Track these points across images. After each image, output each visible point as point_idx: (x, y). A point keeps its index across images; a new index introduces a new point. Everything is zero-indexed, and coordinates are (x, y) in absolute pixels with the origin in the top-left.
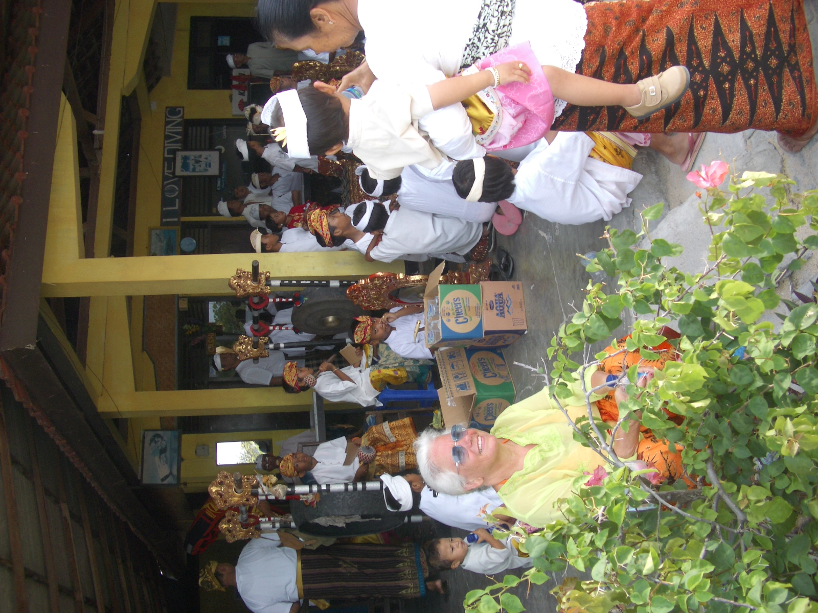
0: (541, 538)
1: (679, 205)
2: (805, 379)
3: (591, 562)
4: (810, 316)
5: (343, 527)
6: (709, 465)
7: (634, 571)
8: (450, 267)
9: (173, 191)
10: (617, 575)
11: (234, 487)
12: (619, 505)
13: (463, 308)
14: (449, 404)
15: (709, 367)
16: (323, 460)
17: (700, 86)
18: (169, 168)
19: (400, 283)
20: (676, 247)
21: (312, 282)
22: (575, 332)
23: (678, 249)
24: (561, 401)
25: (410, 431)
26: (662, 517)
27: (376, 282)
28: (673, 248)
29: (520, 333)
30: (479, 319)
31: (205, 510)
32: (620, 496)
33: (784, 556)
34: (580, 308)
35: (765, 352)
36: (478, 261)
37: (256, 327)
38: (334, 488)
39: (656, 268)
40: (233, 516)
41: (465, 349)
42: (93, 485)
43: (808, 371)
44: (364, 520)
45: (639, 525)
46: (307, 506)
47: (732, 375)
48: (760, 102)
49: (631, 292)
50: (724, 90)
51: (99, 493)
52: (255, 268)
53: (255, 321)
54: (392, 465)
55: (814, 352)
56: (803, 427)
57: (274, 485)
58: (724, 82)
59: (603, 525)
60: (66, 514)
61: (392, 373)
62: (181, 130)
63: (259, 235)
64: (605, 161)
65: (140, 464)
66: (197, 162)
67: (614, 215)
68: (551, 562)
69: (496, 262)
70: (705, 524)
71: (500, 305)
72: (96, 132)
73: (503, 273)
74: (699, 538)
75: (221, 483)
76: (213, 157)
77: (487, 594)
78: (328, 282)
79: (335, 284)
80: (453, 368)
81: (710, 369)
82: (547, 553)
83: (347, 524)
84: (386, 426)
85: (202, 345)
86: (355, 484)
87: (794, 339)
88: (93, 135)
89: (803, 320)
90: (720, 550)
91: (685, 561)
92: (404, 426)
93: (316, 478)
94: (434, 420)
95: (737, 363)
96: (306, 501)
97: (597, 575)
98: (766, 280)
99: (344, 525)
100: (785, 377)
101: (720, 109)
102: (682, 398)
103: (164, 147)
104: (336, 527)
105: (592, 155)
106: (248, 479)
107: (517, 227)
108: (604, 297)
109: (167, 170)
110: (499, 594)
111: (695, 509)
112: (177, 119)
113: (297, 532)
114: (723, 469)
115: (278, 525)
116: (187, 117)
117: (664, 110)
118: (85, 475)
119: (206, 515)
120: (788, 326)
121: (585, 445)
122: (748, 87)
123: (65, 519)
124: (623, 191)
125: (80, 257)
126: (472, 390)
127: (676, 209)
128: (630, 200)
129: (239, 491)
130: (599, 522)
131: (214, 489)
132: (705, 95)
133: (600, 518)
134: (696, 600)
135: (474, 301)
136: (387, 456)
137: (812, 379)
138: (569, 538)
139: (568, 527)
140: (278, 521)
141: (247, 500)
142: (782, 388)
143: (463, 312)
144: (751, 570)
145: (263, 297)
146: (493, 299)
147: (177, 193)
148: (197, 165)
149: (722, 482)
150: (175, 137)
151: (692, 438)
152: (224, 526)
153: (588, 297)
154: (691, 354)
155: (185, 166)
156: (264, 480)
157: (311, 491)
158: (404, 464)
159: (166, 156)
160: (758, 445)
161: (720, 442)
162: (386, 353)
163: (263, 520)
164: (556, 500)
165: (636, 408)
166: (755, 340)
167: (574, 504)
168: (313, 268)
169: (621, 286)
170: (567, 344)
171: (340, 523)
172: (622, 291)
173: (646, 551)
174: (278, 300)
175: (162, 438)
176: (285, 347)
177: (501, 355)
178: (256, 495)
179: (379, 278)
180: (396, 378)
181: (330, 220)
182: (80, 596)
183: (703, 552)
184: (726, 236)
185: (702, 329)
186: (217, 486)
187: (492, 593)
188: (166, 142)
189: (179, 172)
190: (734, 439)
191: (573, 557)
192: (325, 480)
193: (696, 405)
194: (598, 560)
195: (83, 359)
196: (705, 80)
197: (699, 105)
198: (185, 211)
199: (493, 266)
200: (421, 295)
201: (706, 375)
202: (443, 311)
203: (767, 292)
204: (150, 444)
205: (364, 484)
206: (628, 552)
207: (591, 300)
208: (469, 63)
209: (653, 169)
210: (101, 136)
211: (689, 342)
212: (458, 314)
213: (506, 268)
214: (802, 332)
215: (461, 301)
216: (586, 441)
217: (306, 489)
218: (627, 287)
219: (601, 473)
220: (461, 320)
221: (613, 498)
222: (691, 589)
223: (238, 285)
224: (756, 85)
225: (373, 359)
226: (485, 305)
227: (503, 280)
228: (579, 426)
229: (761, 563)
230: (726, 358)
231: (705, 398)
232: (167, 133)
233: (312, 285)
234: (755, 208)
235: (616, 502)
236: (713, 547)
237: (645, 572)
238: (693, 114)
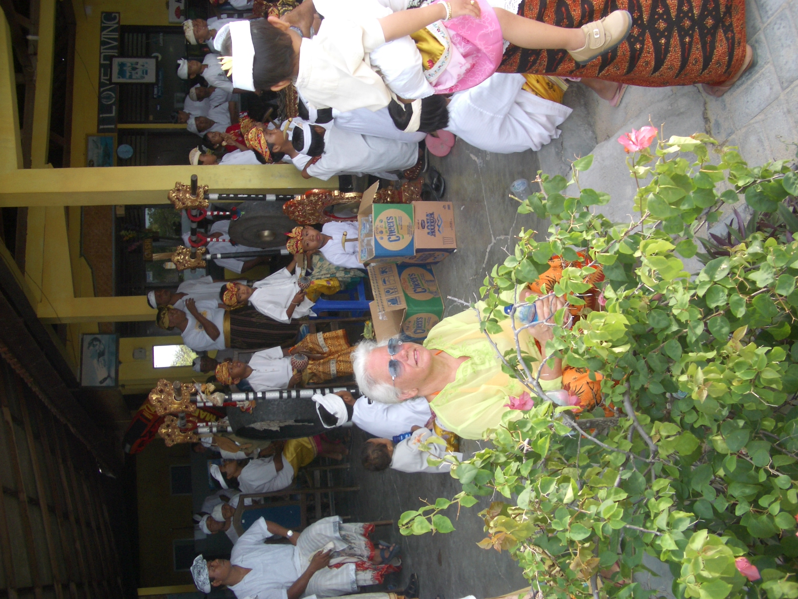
0: (471, 465)
1: (606, 139)
2: (716, 326)
3: (517, 490)
4: (724, 269)
5: (277, 431)
6: (626, 398)
7: (555, 500)
8: (384, 184)
9: (109, 97)
10: (539, 502)
11: (174, 395)
12: (543, 438)
13: (395, 227)
14: (381, 318)
15: (630, 314)
16: (258, 368)
17: (637, 40)
18: (105, 75)
19: (334, 199)
20: (603, 196)
21: (249, 195)
22: (506, 274)
23: (606, 197)
24: (492, 336)
25: (342, 342)
26: (582, 446)
27: (312, 198)
28: (600, 196)
29: (450, 251)
30: (411, 237)
31: (142, 411)
32: (544, 430)
33: (688, 483)
34: (513, 253)
35: (682, 303)
36: (411, 179)
37: (194, 238)
38: (269, 395)
39: (583, 215)
40: (172, 421)
41: (397, 264)
42: (34, 389)
43: (719, 320)
44: (298, 424)
45: (560, 449)
46: (243, 412)
47: (651, 319)
48: (692, 59)
49: (561, 240)
50: (660, 44)
51: (40, 397)
52: (194, 182)
53: (194, 232)
54: (324, 373)
55: (725, 303)
56: (712, 376)
57: (212, 393)
58: (660, 38)
59: (529, 455)
60: (9, 418)
61: (325, 283)
62: (117, 37)
63: (199, 153)
64: (537, 94)
65: (79, 367)
66: (134, 69)
67: (543, 146)
68: (480, 488)
69: (428, 181)
70: (621, 454)
71: (431, 224)
72: (30, 37)
73: (434, 193)
74: (614, 467)
75: (161, 391)
76: (150, 64)
77: (420, 515)
78: (265, 196)
79: (271, 197)
80: (385, 283)
81: (631, 317)
82: (476, 480)
83: (281, 428)
84: (320, 336)
85: (139, 250)
86: (289, 392)
87: (709, 290)
88: (27, 41)
89: (717, 273)
90: (633, 478)
91: (601, 488)
92: (337, 337)
93: (252, 385)
94: (365, 330)
95: (655, 308)
96: (243, 407)
97: (522, 503)
98: (686, 230)
99: (279, 429)
100: (699, 324)
101: (653, 63)
102: (604, 344)
103: (101, 53)
104: (271, 431)
105: (524, 88)
106: (187, 387)
107: (449, 150)
108: (535, 244)
109: (104, 76)
110: (432, 515)
111: (612, 438)
112: (113, 25)
113: (233, 437)
114: (638, 401)
115: (215, 430)
116: (124, 22)
117: (600, 58)
118: (26, 380)
119: (143, 416)
120: (703, 277)
121: (512, 376)
122: (683, 44)
123: (8, 423)
124: (553, 123)
125: (19, 168)
126: (403, 305)
127: (603, 143)
128: (560, 132)
129: (178, 399)
130: (524, 452)
131: (154, 397)
132: (642, 49)
133: (525, 448)
134: (611, 527)
135: (406, 220)
136: (319, 364)
137: (722, 327)
138: (496, 467)
139: (496, 455)
140: (215, 426)
141: (186, 407)
142: (695, 334)
143: (396, 231)
144: (660, 497)
145: (201, 209)
146: (425, 218)
147: (114, 100)
148: (133, 72)
149: (637, 413)
150: (110, 43)
151: (611, 369)
152: (164, 431)
153: (520, 243)
154: (614, 302)
155: (122, 73)
156: (203, 388)
157: (247, 399)
158: (335, 372)
159: (102, 62)
160: (671, 383)
161: (637, 378)
162: (319, 264)
163: (201, 425)
164: (485, 429)
165: (561, 348)
166: (674, 288)
167: (502, 437)
168: (250, 181)
169: (551, 234)
170: (499, 284)
171: (275, 427)
172: (552, 239)
173: (566, 480)
174: (216, 213)
175: (99, 341)
176: (222, 258)
177: (431, 271)
178: (194, 402)
179: (315, 194)
180: (329, 288)
181: (268, 138)
182: (24, 496)
183: (618, 480)
184: (651, 196)
185: (625, 275)
186: (157, 394)
187: (426, 513)
188: (102, 48)
189: (115, 79)
190: (650, 376)
191: (500, 484)
192: (263, 388)
193: (617, 350)
194: (523, 488)
195: (21, 265)
196: (642, 34)
197: (635, 57)
198: (121, 119)
199: (425, 185)
200: (355, 210)
201: (627, 323)
202: (377, 228)
203: (686, 242)
204: (89, 347)
205: (298, 392)
206: (550, 482)
207: (522, 245)
208: (416, 5)
209: (582, 102)
210: (36, 42)
211: (612, 291)
212: (391, 232)
213: (438, 188)
214: (715, 283)
215: (394, 220)
216: (514, 374)
217: (242, 396)
218: (557, 235)
219: (526, 398)
220: (393, 238)
221: (538, 432)
222: (606, 518)
223: (177, 198)
224: (691, 43)
225: (307, 271)
226: (417, 225)
227: (434, 200)
228: (507, 358)
229: (669, 491)
230: (646, 303)
231: (626, 344)
232: (103, 39)
233: (249, 198)
234: (679, 172)
235: (541, 435)
236: (627, 476)
237: (565, 501)
238: (627, 64)
